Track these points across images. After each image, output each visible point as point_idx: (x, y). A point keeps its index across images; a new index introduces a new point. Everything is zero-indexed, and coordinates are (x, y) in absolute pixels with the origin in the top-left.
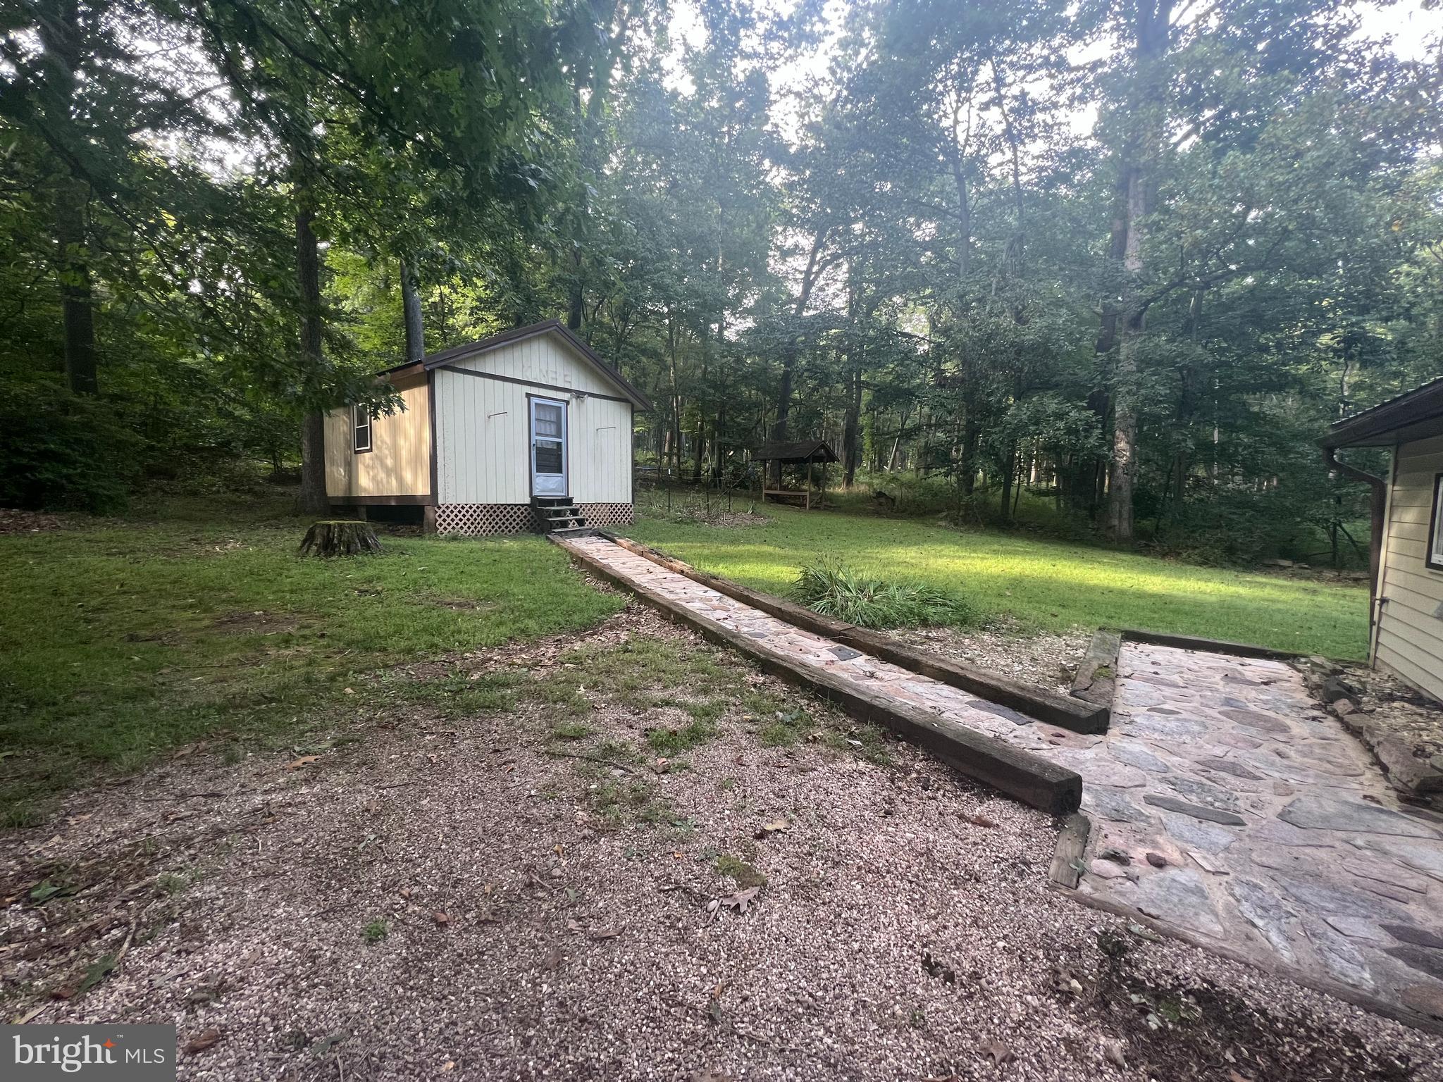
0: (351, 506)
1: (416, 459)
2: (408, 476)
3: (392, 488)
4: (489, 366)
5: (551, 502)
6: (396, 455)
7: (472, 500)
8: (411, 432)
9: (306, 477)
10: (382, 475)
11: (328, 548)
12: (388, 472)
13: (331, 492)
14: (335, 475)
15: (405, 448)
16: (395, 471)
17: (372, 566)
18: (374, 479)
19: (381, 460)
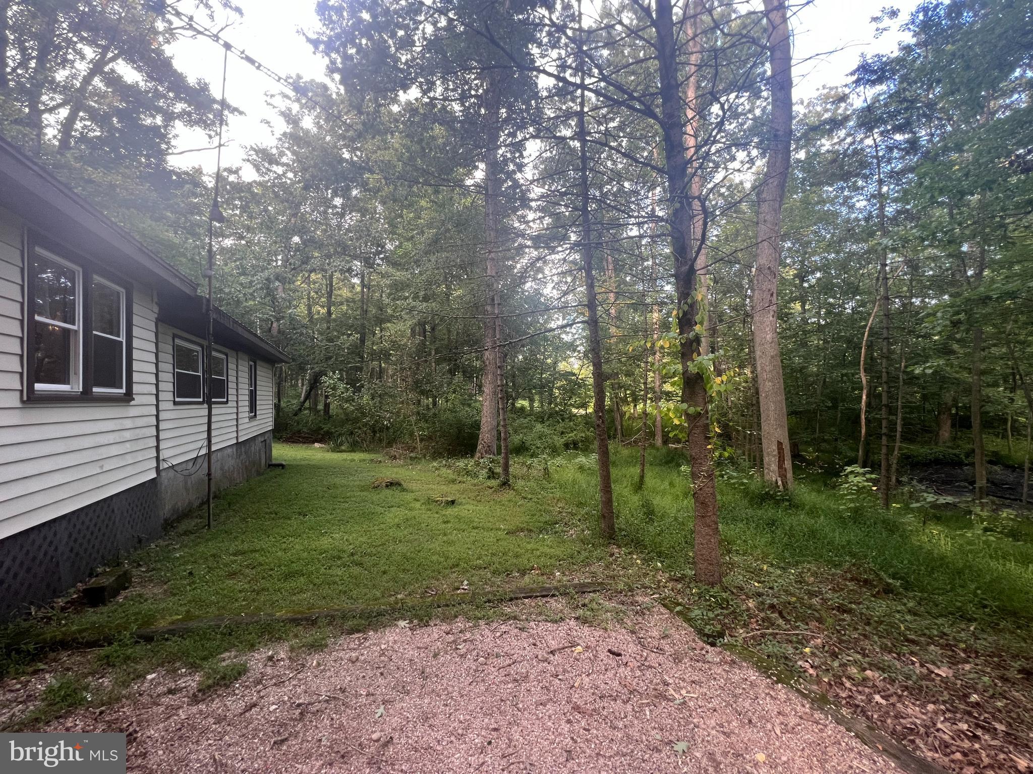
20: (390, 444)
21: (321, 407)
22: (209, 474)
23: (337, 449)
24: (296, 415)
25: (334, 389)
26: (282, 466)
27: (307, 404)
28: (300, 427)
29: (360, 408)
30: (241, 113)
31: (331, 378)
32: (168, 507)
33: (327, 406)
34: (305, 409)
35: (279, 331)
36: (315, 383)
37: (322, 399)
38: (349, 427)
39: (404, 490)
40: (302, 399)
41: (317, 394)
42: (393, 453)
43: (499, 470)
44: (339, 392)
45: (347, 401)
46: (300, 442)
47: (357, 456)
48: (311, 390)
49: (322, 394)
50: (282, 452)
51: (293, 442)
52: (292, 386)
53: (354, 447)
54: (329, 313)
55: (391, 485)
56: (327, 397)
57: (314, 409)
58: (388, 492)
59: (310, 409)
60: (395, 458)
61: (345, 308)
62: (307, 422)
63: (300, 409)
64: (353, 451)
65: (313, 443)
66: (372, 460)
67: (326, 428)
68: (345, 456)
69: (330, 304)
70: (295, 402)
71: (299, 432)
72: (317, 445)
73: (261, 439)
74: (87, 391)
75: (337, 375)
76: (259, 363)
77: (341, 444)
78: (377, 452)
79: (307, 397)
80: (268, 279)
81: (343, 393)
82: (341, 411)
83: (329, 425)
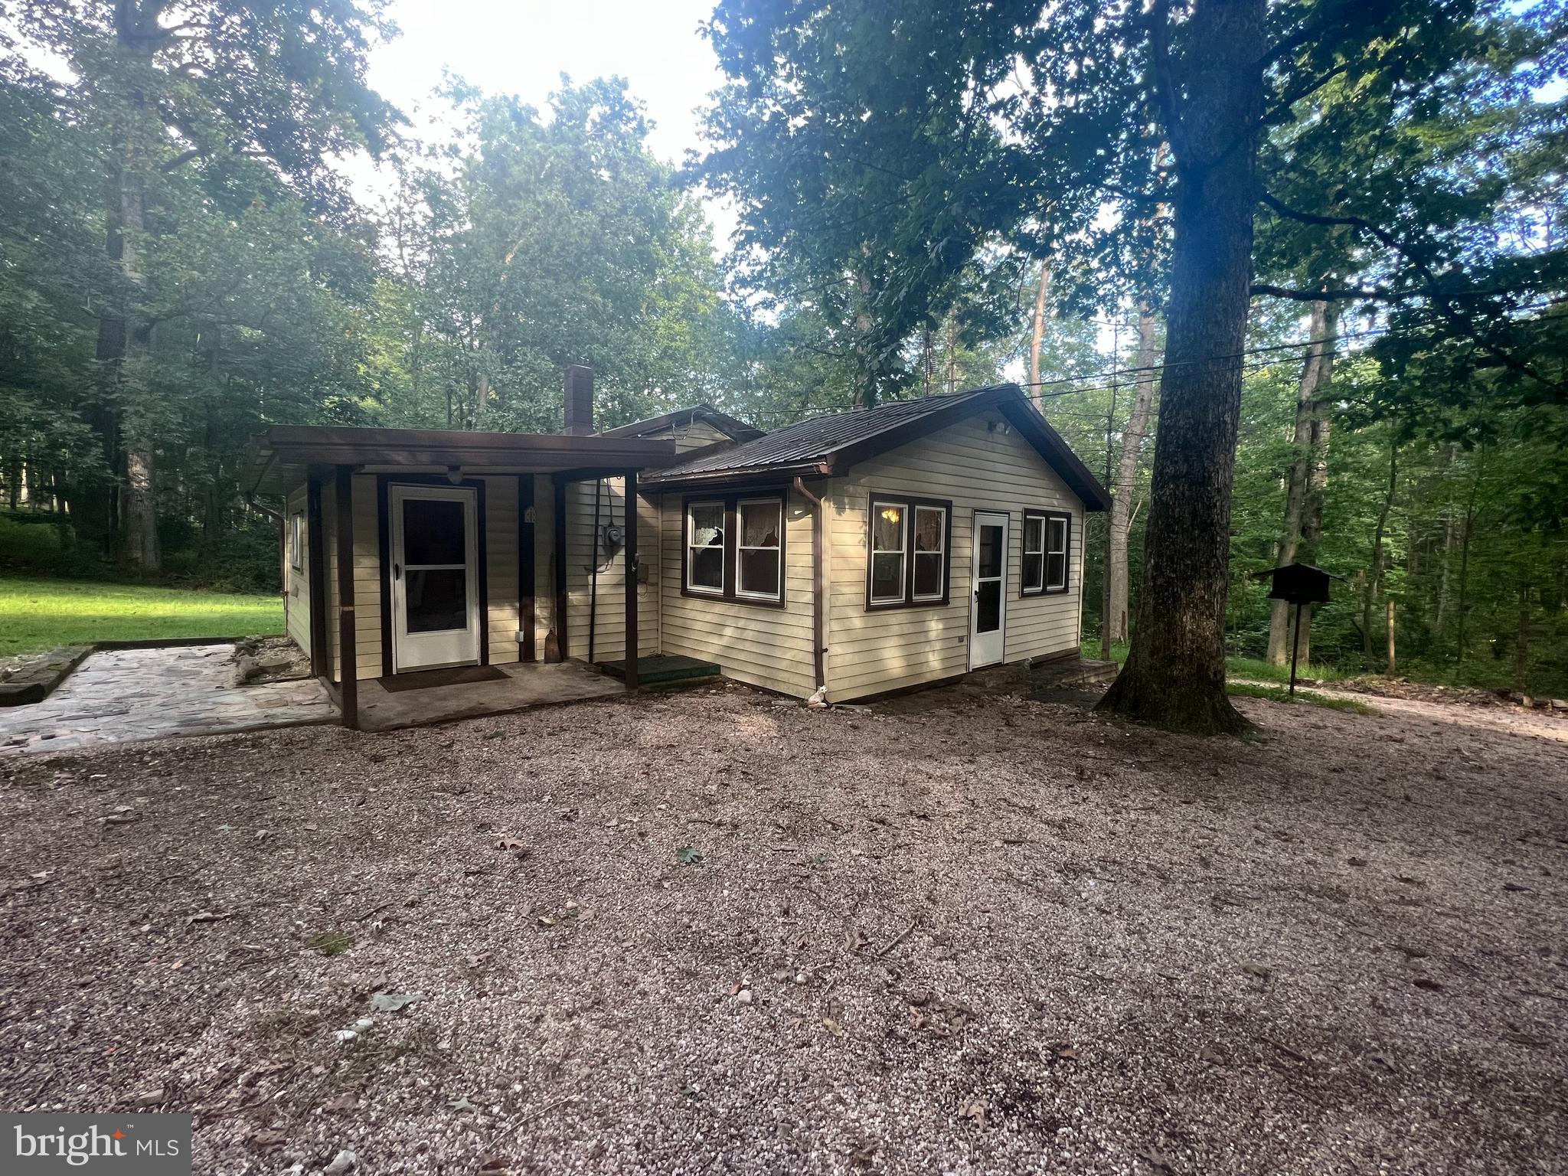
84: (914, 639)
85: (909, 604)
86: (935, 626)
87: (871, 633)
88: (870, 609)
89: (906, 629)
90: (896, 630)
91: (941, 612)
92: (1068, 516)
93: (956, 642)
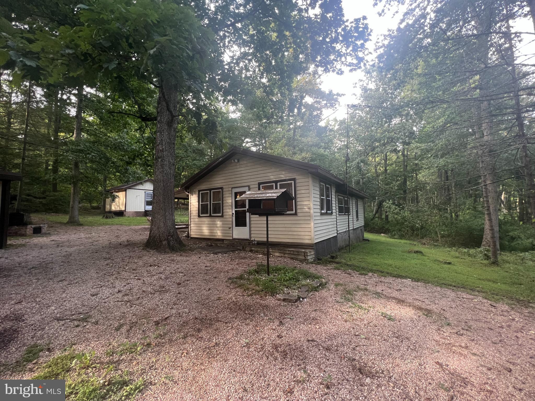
0: (110, 212)
1: (123, 204)
2: (121, 207)
3: (118, 209)
4: (137, 187)
5: (149, 211)
6: (119, 203)
7: (133, 211)
8: (122, 199)
9: (102, 208)
10: (116, 207)
11: (107, 218)
12: (118, 206)
13: (106, 210)
14: (108, 207)
15: (121, 202)
16: (119, 206)
17: (113, 220)
18: (115, 208)
19: (116, 204)
20: (422, 238)
21: (384, 217)
22: (349, 236)
23: (392, 237)
24: (372, 220)
25: (390, 208)
26: (368, 240)
27: (377, 215)
28: (374, 225)
29: (404, 218)
30: (344, 95)
31: (388, 203)
32: (339, 245)
33: (387, 216)
34: (376, 217)
35: (363, 183)
36: (380, 205)
37: (384, 213)
38: (398, 227)
39: (424, 255)
40: (374, 213)
41: (381, 210)
42: (424, 242)
43: (490, 254)
44: (392, 210)
45: (396, 214)
46: (375, 233)
47: (403, 241)
48: (379, 208)
49: (384, 210)
50: (367, 236)
51: (371, 232)
52: (368, 206)
53: (402, 237)
54: (386, 170)
55: (417, 252)
56: (386, 212)
57: (380, 218)
58: (415, 255)
59: (378, 217)
60: (425, 244)
61: (394, 166)
62: (377, 224)
63: (374, 218)
64: (401, 239)
65: (381, 233)
66: (410, 244)
67: (387, 227)
68: (396, 240)
69: (386, 165)
70: (371, 214)
71: (374, 228)
72: (382, 234)
73: (360, 229)
74: (327, 212)
75: (391, 202)
76: (358, 200)
77: (395, 235)
78: (414, 241)
79: (377, 212)
80: (358, 163)
81: (394, 210)
82: (394, 219)
83: (388, 226)
84: (212, 226)
85: (210, 216)
86: (219, 223)
87: (200, 223)
88: (199, 216)
89: (210, 223)
90: (207, 222)
91: (222, 219)
92: (294, 180)
93: (228, 229)
